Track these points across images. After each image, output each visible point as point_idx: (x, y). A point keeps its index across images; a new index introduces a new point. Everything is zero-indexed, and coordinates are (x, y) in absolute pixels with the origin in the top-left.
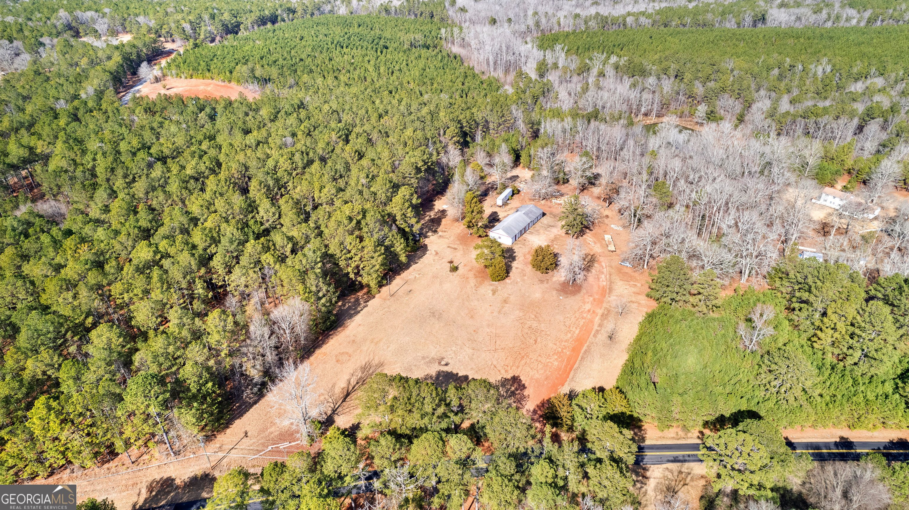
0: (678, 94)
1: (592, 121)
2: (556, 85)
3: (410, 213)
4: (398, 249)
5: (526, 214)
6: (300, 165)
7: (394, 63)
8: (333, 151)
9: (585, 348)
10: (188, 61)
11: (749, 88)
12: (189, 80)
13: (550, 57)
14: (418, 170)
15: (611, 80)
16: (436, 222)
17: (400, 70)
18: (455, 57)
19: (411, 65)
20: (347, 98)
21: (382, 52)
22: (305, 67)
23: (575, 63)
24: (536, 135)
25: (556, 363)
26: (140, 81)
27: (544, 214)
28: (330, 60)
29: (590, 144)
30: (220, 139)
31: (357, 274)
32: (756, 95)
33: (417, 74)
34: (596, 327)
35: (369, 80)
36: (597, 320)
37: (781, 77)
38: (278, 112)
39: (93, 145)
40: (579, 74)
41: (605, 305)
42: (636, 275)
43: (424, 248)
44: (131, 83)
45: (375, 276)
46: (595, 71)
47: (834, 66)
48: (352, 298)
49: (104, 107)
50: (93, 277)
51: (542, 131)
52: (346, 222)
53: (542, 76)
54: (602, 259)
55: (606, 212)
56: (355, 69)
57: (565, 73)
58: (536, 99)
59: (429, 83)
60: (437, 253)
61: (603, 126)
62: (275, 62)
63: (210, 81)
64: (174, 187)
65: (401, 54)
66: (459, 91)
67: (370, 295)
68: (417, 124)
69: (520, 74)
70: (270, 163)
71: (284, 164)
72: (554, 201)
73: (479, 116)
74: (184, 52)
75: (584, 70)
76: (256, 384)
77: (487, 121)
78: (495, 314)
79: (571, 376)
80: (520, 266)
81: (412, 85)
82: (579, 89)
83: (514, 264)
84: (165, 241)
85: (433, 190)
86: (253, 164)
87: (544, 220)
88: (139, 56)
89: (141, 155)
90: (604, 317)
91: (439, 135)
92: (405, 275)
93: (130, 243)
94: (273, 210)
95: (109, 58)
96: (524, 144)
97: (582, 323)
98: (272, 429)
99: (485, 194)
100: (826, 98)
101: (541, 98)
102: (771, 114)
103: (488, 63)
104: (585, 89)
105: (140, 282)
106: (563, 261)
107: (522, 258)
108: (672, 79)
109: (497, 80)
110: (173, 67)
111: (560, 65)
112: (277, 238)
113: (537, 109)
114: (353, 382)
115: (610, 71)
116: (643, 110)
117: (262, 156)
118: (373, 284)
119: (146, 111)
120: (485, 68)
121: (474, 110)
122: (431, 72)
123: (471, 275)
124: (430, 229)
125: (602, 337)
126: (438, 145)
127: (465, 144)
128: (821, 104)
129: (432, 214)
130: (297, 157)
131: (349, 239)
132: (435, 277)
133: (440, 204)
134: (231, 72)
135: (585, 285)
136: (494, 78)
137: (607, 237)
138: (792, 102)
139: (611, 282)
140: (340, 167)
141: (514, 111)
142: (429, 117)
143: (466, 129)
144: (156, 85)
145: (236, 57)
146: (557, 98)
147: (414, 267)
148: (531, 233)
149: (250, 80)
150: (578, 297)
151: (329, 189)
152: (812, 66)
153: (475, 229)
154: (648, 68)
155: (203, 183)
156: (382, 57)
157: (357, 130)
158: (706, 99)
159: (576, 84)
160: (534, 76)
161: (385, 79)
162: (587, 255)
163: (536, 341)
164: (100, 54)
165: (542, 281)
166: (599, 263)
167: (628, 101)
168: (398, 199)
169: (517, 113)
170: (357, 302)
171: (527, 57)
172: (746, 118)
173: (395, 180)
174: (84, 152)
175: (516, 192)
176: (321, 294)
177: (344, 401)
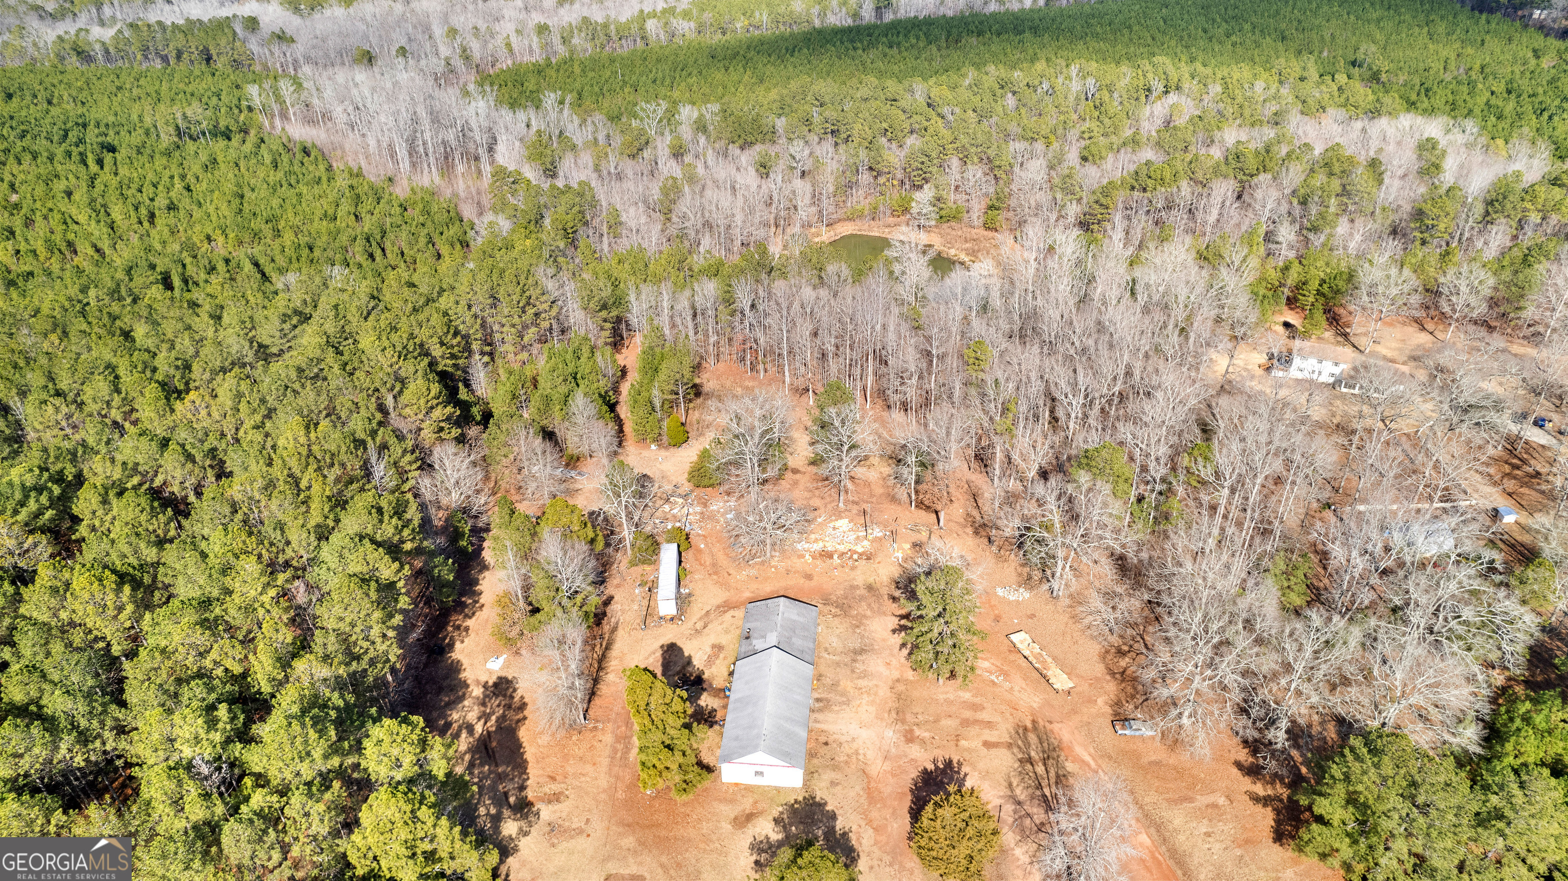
2: (599, 190)
7: (148, 190)
17: (172, 207)
18: (306, 152)
19: (197, 188)
21: (100, 163)
24: (618, 334)
33: (225, 211)
40: (631, 157)
46: (659, 145)
53: (550, 171)
54: (1063, 733)
57: (603, 156)
58: (570, 235)
59: (267, 230)
65: (160, 161)
66: (360, 244)
69: (497, 172)
75: (637, 147)
82: (656, 194)
101: (581, 228)
102: (1068, 190)
103: (393, 154)
104: (672, 191)
116: (800, 216)
122: (260, 200)
126: (396, 450)
136: (424, 189)
137: (1023, 642)
143: (445, 364)
146: (620, 224)
156: (106, 176)
160: (532, 174)
161: (135, 239)
166: (1070, 752)
172: (1013, 203)
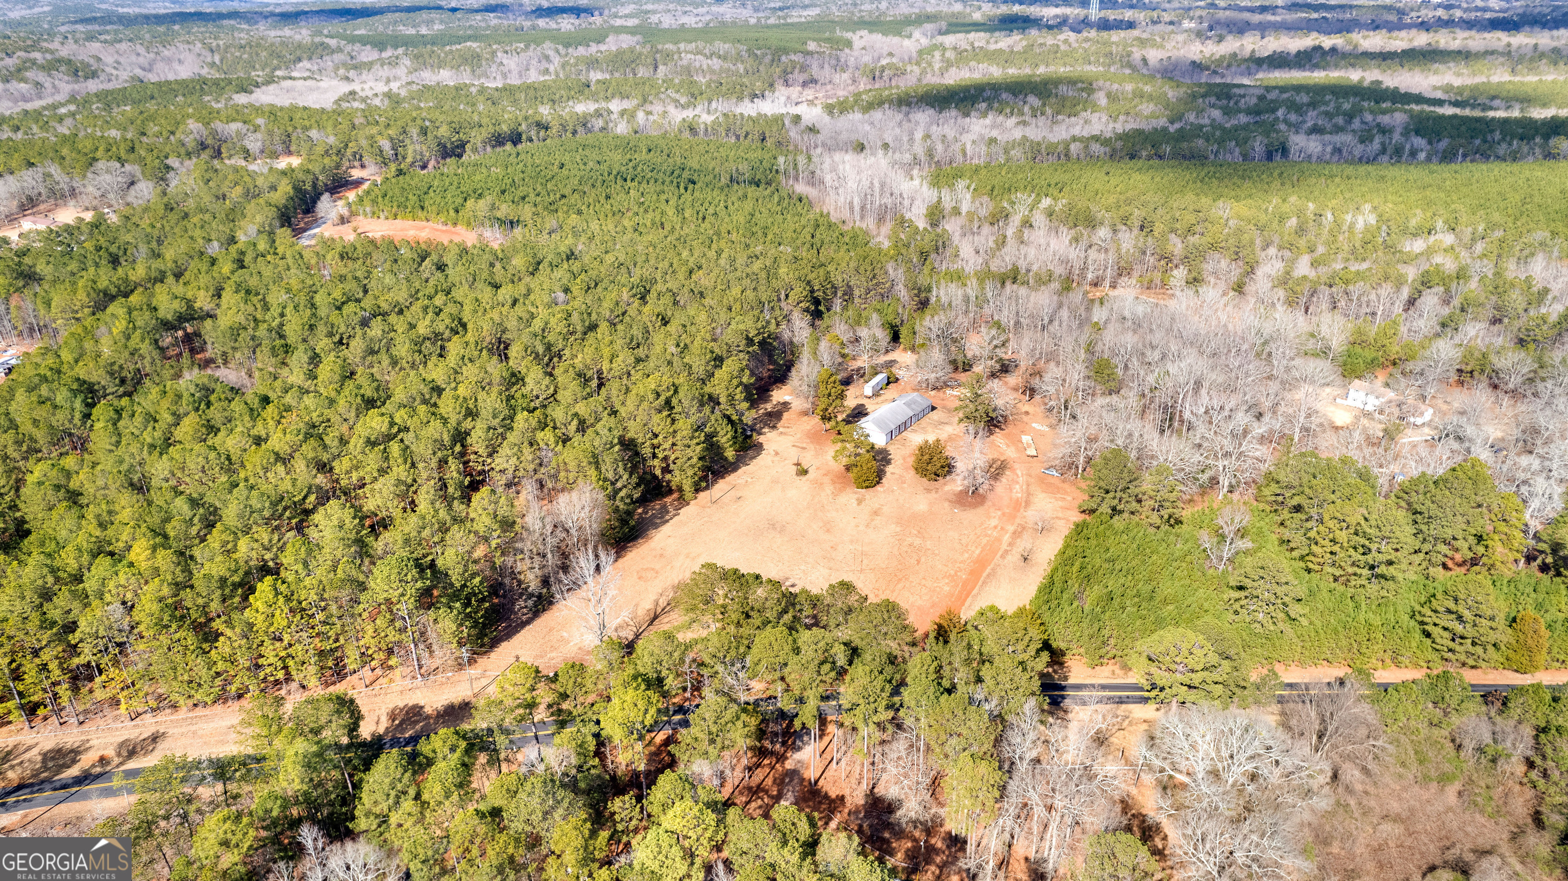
0: (1144, 253)
1: (1008, 284)
2: (956, 239)
3: (739, 395)
4: (724, 440)
5: (908, 404)
6: (579, 328)
7: (706, 205)
8: (624, 314)
9: (988, 570)
10: (390, 194)
11: (1252, 243)
12: (391, 221)
13: (948, 198)
14: (750, 341)
15: (1041, 233)
16: (774, 417)
17: (715, 214)
18: (800, 200)
19: (731, 207)
20: (640, 248)
21: (686, 189)
22: (570, 206)
23: (986, 207)
24: (923, 304)
25: (947, 588)
26: (316, 222)
27: (933, 408)
28: (608, 197)
29: (1006, 317)
30: (457, 294)
31: (666, 470)
32: (1263, 254)
33: (742, 220)
34: (1004, 546)
35: (668, 227)
36: (1006, 538)
37: (1301, 230)
38: (539, 263)
39: (277, 297)
40: (992, 224)
41: (1018, 521)
42: (1066, 486)
43: (759, 447)
44: (302, 225)
45: (690, 472)
46: (1016, 220)
47: (1380, 216)
48: (657, 505)
49: (280, 250)
50: (309, 449)
51: (933, 300)
52: (651, 397)
53: (934, 225)
54: (1016, 466)
55: (1026, 407)
56: (646, 211)
57: (971, 221)
58: (924, 256)
59: (760, 234)
60: (777, 454)
61: (1023, 291)
62: (523, 198)
63: (424, 223)
64: (402, 349)
65: (716, 192)
66: (807, 245)
67: (683, 501)
68: (746, 282)
69: (902, 222)
70: (537, 324)
71: (557, 326)
72: (949, 392)
73: (838, 279)
74: (384, 182)
75: (999, 218)
76: (531, 595)
77: (849, 287)
78: (862, 528)
79: (967, 604)
80: (897, 471)
81: (734, 236)
82: (991, 244)
83: (889, 469)
84: (402, 412)
85: (770, 377)
86: (512, 324)
87: (934, 415)
88: (314, 185)
89: (350, 308)
90: (1017, 534)
91: (779, 300)
92: (731, 478)
93: (353, 414)
94: (547, 380)
95: (273, 188)
96: (905, 317)
97: (984, 541)
98: (554, 654)
99: (847, 382)
100: (1364, 260)
101: (933, 256)
102: (1284, 281)
103: (852, 209)
104: (1002, 242)
105: (373, 460)
106: (961, 466)
107: (900, 462)
108: (1136, 231)
109: (866, 233)
110: (367, 202)
111: (964, 209)
112: (558, 413)
113: (926, 270)
114: (662, 602)
115: (1039, 218)
116: (1090, 276)
117: (525, 316)
118: (687, 487)
119: (342, 258)
120: (846, 215)
121: (830, 268)
122: (762, 219)
123: (827, 480)
124: (766, 425)
125: (1014, 557)
126: (778, 312)
127: (817, 315)
128: (1354, 267)
129: (769, 407)
130: (575, 317)
131: (656, 418)
132: (775, 481)
133: (779, 395)
134: (457, 211)
135: (990, 496)
136: (861, 229)
137: (1026, 439)
138: (1314, 264)
139: (1029, 494)
140: (637, 332)
141: (891, 271)
142: (763, 275)
143: (819, 294)
144: (340, 228)
145: (463, 189)
146: (957, 256)
147: (743, 470)
148: (915, 431)
149: (487, 223)
150: (980, 510)
151: (625, 358)
152: (1348, 218)
153: (833, 423)
154: (1099, 215)
155: (442, 348)
156: (687, 196)
157: (660, 287)
158: (1185, 259)
159: (987, 237)
160: (921, 224)
161: (693, 227)
162: (994, 461)
163: (918, 562)
164: (260, 182)
165: (928, 490)
166: (1013, 470)
167: (1064, 261)
168: (721, 374)
169: (896, 273)
170: (664, 510)
171: (913, 200)
172: (1247, 289)
173: (717, 351)
174: (266, 307)
175: (891, 381)
176: (619, 485)
177: (651, 623)
